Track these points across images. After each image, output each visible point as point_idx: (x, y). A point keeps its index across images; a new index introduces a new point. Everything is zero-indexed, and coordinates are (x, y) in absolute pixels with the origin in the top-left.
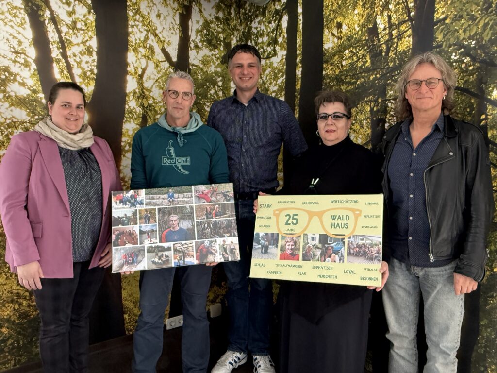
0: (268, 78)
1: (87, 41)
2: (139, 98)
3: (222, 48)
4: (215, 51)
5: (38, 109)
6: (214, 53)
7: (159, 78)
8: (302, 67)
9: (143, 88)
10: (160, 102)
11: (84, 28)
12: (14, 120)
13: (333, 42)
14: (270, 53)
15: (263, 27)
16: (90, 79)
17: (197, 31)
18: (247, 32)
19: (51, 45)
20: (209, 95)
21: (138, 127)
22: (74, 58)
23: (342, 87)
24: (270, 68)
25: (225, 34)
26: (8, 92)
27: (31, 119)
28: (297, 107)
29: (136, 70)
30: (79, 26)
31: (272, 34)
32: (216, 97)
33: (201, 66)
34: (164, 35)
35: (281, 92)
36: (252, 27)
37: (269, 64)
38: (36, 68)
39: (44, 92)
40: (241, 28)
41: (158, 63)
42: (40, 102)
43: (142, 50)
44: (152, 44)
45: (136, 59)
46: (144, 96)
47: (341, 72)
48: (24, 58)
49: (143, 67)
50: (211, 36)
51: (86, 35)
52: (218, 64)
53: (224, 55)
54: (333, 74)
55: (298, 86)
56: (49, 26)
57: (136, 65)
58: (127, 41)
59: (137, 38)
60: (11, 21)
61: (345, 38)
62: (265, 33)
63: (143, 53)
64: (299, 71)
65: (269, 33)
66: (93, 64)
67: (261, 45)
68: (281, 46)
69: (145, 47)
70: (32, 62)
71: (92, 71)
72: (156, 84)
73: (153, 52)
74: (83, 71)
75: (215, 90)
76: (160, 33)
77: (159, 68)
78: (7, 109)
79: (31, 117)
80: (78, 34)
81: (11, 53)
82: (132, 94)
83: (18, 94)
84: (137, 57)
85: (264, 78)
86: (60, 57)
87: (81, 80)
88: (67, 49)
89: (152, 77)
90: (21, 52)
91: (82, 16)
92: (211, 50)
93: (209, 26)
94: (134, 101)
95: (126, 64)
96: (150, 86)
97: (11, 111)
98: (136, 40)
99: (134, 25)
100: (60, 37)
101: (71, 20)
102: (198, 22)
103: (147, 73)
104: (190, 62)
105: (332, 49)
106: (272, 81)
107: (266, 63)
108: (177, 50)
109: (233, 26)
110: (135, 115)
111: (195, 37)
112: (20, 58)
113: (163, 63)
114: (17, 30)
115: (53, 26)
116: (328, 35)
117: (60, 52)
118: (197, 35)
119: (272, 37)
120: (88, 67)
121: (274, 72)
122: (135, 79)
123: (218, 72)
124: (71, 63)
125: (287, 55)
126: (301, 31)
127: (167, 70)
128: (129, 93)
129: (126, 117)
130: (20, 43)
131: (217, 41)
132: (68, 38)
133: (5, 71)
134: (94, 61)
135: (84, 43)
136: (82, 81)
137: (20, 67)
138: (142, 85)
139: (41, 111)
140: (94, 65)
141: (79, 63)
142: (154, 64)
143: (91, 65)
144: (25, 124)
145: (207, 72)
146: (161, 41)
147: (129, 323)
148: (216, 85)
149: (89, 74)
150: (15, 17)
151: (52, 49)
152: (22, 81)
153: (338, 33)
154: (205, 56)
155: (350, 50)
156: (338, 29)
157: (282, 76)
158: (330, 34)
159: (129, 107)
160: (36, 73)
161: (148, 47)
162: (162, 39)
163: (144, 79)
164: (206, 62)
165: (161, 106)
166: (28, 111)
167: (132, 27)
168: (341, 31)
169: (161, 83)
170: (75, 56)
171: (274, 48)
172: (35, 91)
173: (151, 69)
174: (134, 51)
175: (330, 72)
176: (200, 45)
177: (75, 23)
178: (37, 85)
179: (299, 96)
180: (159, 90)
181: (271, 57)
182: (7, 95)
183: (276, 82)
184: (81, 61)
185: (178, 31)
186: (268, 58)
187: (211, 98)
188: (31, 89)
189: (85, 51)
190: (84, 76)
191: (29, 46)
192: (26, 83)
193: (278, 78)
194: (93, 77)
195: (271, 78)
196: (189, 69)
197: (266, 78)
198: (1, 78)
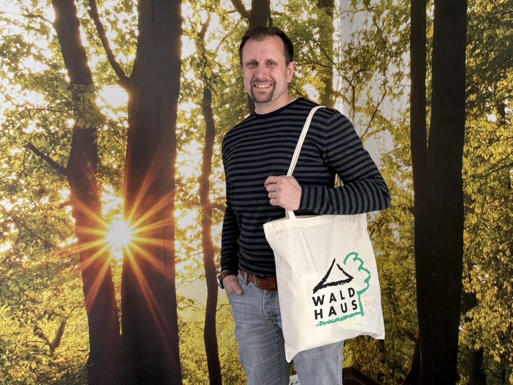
0: (385, 23)
2: (198, 65)
5: (60, 90)
7: (226, 37)
8: (435, 3)
9: (205, 52)
10: (229, 70)
12: (29, 107)
16: (130, 44)
20: (301, 55)
21: (199, 106)
22: (107, 17)
23: (498, 32)
24: (387, 8)
26: (21, 70)
27: (50, 104)
28: (428, 66)
29: (193, 28)
32: (311, 57)
33: (288, 13)
35: (405, 44)
38: (56, 35)
39: (68, 66)
41: (225, 15)
42: (63, 81)
45: (193, 11)
46: (205, 63)
47: (495, 7)
48: (40, 23)
49: (203, 23)
52: (313, 9)
54: (483, 12)
55: (430, 34)
57: (193, 20)
63: (204, 2)
64: (430, 10)
66: (133, 23)
70: (50, 26)
71: (131, 33)
72: (222, 46)
74: (119, 34)
75: (310, 47)
77: (226, 22)
78: (19, 92)
79: (51, 102)
81: (23, 17)
82: (188, 62)
83: (33, 72)
84: (194, 8)
85: (380, 25)
86: (88, 17)
87: (117, 47)
88: (98, 6)
89: (217, 35)
90: (36, 14)
94: (192, 70)
95: (180, 20)
96: (215, 49)
97: (25, 94)
103: (210, 29)
104: (271, 9)
106: (392, 28)
110: (194, 91)
112: (35, 22)
113: (232, 14)
117: (88, 11)
120: (127, 28)
121: (394, 15)
122: (193, 41)
123: (313, 20)
124: (103, 24)
127: (238, 23)
128: (186, 60)
129: (182, 94)
130: (35, 2)
133: (16, 42)
134: (134, 18)
136: (119, 48)
137: (35, 34)
138: (204, 48)
139: (64, 92)
140: (134, 25)
141: (114, 23)
142: (218, 16)
143: (130, 25)
144: (43, 112)
145: (296, 21)
148: (311, 40)
149: (128, 37)
151: (77, 7)
152: (38, 54)
157: (406, 20)
159: (186, 80)
160: (57, 41)
163: (206, 38)
164: (294, 7)
165: (231, 76)
166: (47, 93)
169: (230, 43)
170: (108, 13)
172: (55, 67)
173: (215, 24)
174: (190, 1)
175: (479, 9)
179: (432, 49)
180: (227, 52)
182: (19, 74)
183: (398, 29)
184: (117, 20)
187: (303, 59)
188: (51, 63)
189: (122, 5)
190: (122, 41)
191: (47, 5)
192: (43, 56)
193: (400, 24)
194: (134, 42)
195: (390, 24)
196: (271, 20)
197: (383, 24)
198: (11, 51)
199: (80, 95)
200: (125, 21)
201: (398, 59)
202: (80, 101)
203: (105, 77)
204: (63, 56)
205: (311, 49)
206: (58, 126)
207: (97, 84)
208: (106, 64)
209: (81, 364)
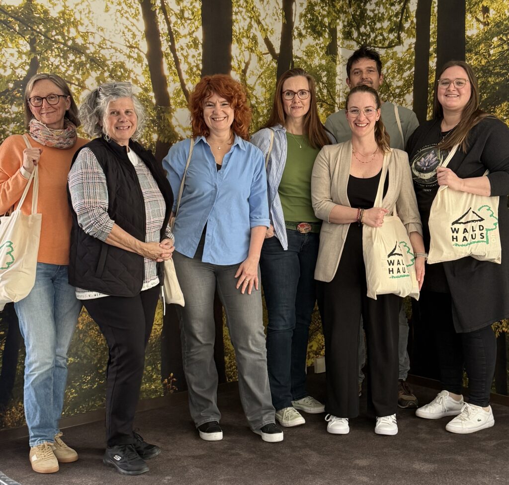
0: (389, 71)
1: (194, 31)
3: (327, 36)
4: (319, 40)
5: (149, 110)
6: (319, 42)
7: (262, 74)
8: (437, 57)
9: (246, 85)
10: (262, 102)
11: (191, 17)
13: (478, 28)
14: (393, 41)
15: (382, 10)
16: (196, 75)
17: (301, 16)
18: (360, 15)
19: (161, 38)
22: (182, 52)
23: (490, 79)
24: (392, 59)
25: (330, 19)
28: (430, 105)
29: (239, 65)
30: (186, 15)
31: (395, 19)
32: (320, 96)
33: (305, 58)
34: (267, 22)
35: (409, 87)
36: (366, 10)
37: (391, 55)
38: (147, 63)
39: (154, 91)
40: (351, 10)
41: (261, 56)
42: (151, 102)
43: (245, 40)
44: (256, 34)
45: (239, 51)
47: (488, 62)
48: (137, 53)
49: (246, 62)
50: (316, 22)
51: (193, 25)
52: (323, 56)
53: (330, 44)
54: (478, 65)
55: (432, 80)
56: (159, 16)
57: (239, 59)
58: (231, 30)
59: (241, 27)
60: (127, 12)
61: (493, 24)
62: (385, 17)
63: (247, 44)
64: (433, 62)
65: (391, 16)
66: (198, 58)
67: (380, 31)
68: (408, 32)
69: (248, 37)
70: (144, 56)
71: (197, 66)
72: (259, 81)
73: (256, 43)
74: (189, 66)
75: (320, 87)
76: (263, 19)
77: (262, 62)
80: (186, 25)
81: (126, 47)
84: (240, 49)
86: (169, 51)
87: (187, 77)
88: (176, 42)
89: (256, 71)
90: (135, 46)
91: (189, 4)
92: (315, 38)
93: (313, 9)
95: (230, 58)
96: (253, 84)
98: (240, 29)
99: (238, 12)
100: (169, 29)
101: (179, 9)
102: (302, 5)
103: (250, 67)
104: (293, 53)
105: (477, 36)
106: (396, 75)
107: (387, 53)
108: (280, 40)
109: (339, 8)
111: (298, 23)
112: (134, 52)
113: (266, 56)
114: (131, 22)
115: (163, 17)
116: (472, 21)
117: (169, 46)
118: (300, 21)
119: (395, 23)
120: (194, 62)
121: (399, 64)
122: (239, 76)
123: (322, 65)
124: (179, 57)
125: (416, 44)
126: (435, 15)
127: (270, 64)
130: (134, 35)
131: (322, 27)
132: (177, 29)
133: (120, 68)
134: (199, 54)
135: (190, 34)
136: (189, 78)
137: (134, 62)
138: (246, 83)
139: (151, 111)
140: (199, 60)
141: (186, 57)
142: (257, 57)
143: (197, 60)
145: (310, 65)
146: (264, 30)
147: (230, 368)
148: (321, 81)
149: (195, 69)
150: (130, 7)
151: (162, 42)
152: (135, 79)
153: (484, 18)
154: (309, 46)
155: (499, 37)
156: (484, 14)
157: (410, 68)
158: (474, 20)
160: (148, 69)
161: (251, 37)
162: (265, 27)
163: (248, 74)
164: (309, 53)
165: (263, 107)
167: (236, 13)
168: (488, 16)
169: (264, 80)
170: (182, 49)
171: (399, 35)
172: (146, 90)
173: (254, 65)
174: (238, 42)
175: (475, 62)
176: (304, 32)
177: (182, 11)
178: (148, 83)
180: (262, 87)
181: (394, 46)
183: (402, 76)
184: (188, 55)
185: (281, 17)
186: (390, 46)
188: (143, 87)
189: (192, 43)
190: (191, 72)
191: (142, 39)
192: (138, 81)
193: (404, 71)
194: (199, 74)
195: (394, 72)
196: (293, 62)
197: (387, 71)
198: (117, 75)
199: (162, 114)
200: (194, 56)
201: (402, 99)
202: (162, 120)
203: (179, 101)
204: (152, 82)
205: (320, 90)
206: (147, 139)
207: (173, 107)
208: (180, 91)
209: (157, 335)
